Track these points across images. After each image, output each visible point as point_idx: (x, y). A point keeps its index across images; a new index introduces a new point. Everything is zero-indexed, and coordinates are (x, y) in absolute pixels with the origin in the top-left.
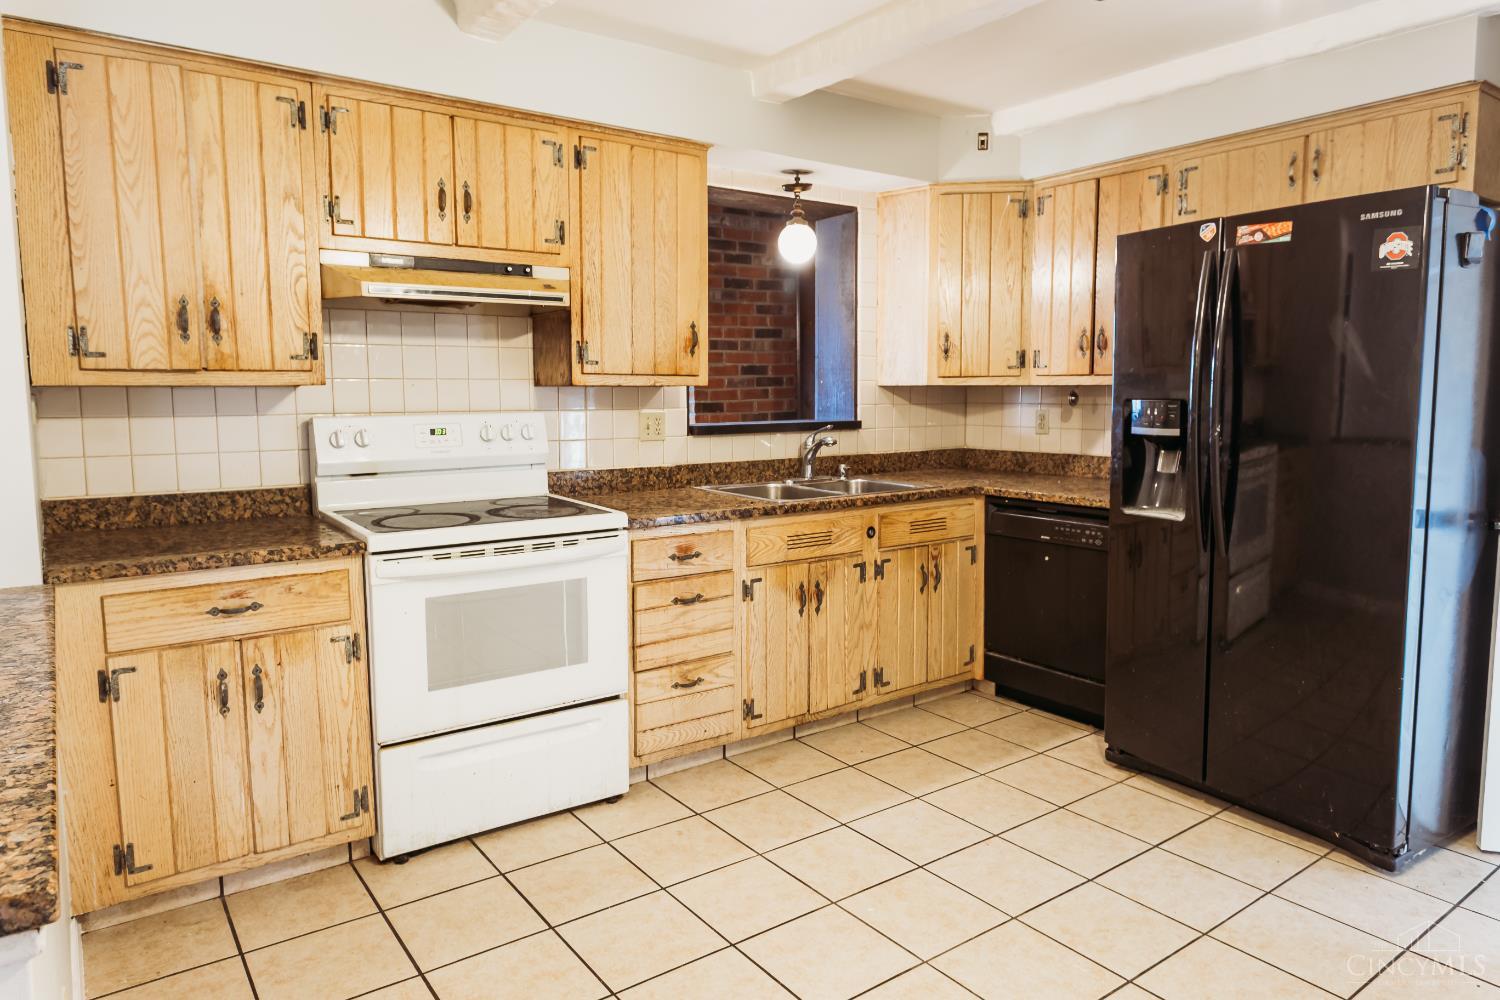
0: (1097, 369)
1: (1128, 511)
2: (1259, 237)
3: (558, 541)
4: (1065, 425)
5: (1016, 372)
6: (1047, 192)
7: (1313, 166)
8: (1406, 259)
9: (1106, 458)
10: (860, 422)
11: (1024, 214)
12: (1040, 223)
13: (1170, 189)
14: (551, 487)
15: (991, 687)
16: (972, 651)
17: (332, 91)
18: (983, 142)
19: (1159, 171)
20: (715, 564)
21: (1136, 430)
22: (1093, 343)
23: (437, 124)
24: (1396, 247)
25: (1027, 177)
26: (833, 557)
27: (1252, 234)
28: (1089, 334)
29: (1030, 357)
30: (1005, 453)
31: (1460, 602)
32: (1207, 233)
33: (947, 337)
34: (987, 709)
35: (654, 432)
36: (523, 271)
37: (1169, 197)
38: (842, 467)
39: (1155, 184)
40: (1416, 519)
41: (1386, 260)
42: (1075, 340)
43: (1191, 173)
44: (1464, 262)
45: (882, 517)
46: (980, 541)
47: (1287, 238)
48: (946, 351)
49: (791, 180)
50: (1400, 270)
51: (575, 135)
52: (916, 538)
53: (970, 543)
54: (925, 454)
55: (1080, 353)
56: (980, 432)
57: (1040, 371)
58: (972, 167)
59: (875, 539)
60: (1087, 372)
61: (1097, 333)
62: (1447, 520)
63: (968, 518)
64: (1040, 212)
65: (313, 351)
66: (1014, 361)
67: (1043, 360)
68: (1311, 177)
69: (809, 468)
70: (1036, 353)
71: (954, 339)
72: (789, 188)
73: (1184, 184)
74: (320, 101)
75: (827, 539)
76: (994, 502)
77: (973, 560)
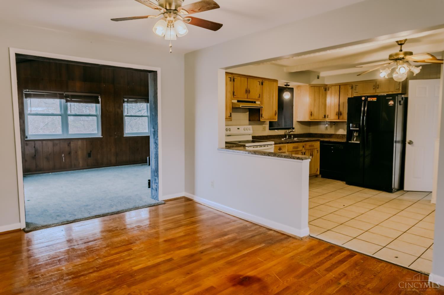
0: (340, 118)
1: (350, 142)
2: (371, 100)
3: (258, 146)
4: (331, 128)
5: (324, 119)
6: (330, 87)
7: (377, 87)
8: (393, 104)
9: (345, 135)
10: (294, 128)
11: (325, 90)
12: (329, 93)
13: (353, 88)
14: (252, 139)
15: (320, 176)
16: (317, 169)
17: (234, 75)
18: (318, 77)
19: (351, 85)
20: (284, 151)
21: (351, 129)
22: (339, 114)
23: (246, 79)
24: (391, 103)
25: (326, 84)
26: (298, 151)
27: (370, 99)
28: (338, 112)
29: (326, 116)
30: (319, 134)
31: (401, 153)
32: (363, 98)
33: (311, 112)
34: (320, 179)
35: (264, 129)
36: (255, 102)
37: (353, 90)
38: (292, 136)
39: (350, 87)
40: (394, 142)
41: (390, 104)
42: (335, 113)
43: (357, 86)
44: (400, 104)
45: (305, 144)
46: (319, 149)
47: (376, 100)
48: (311, 115)
49: (286, 84)
50: (392, 106)
51: (262, 80)
52: (310, 148)
53: (317, 149)
54: (304, 134)
55: (336, 116)
56: (313, 130)
57: (329, 119)
58: (316, 82)
59: (304, 148)
60: (338, 119)
61: (340, 112)
62: (399, 142)
63: (317, 145)
64: (328, 90)
65: (231, 116)
66: (323, 117)
67: (329, 116)
68: (377, 89)
69: (287, 136)
70: (328, 116)
71: (313, 113)
72: (285, 85)
73: (356, 88)
74: (233, 77)
75: (297, 148)
76: (322, 142)
77: (318, 152)
